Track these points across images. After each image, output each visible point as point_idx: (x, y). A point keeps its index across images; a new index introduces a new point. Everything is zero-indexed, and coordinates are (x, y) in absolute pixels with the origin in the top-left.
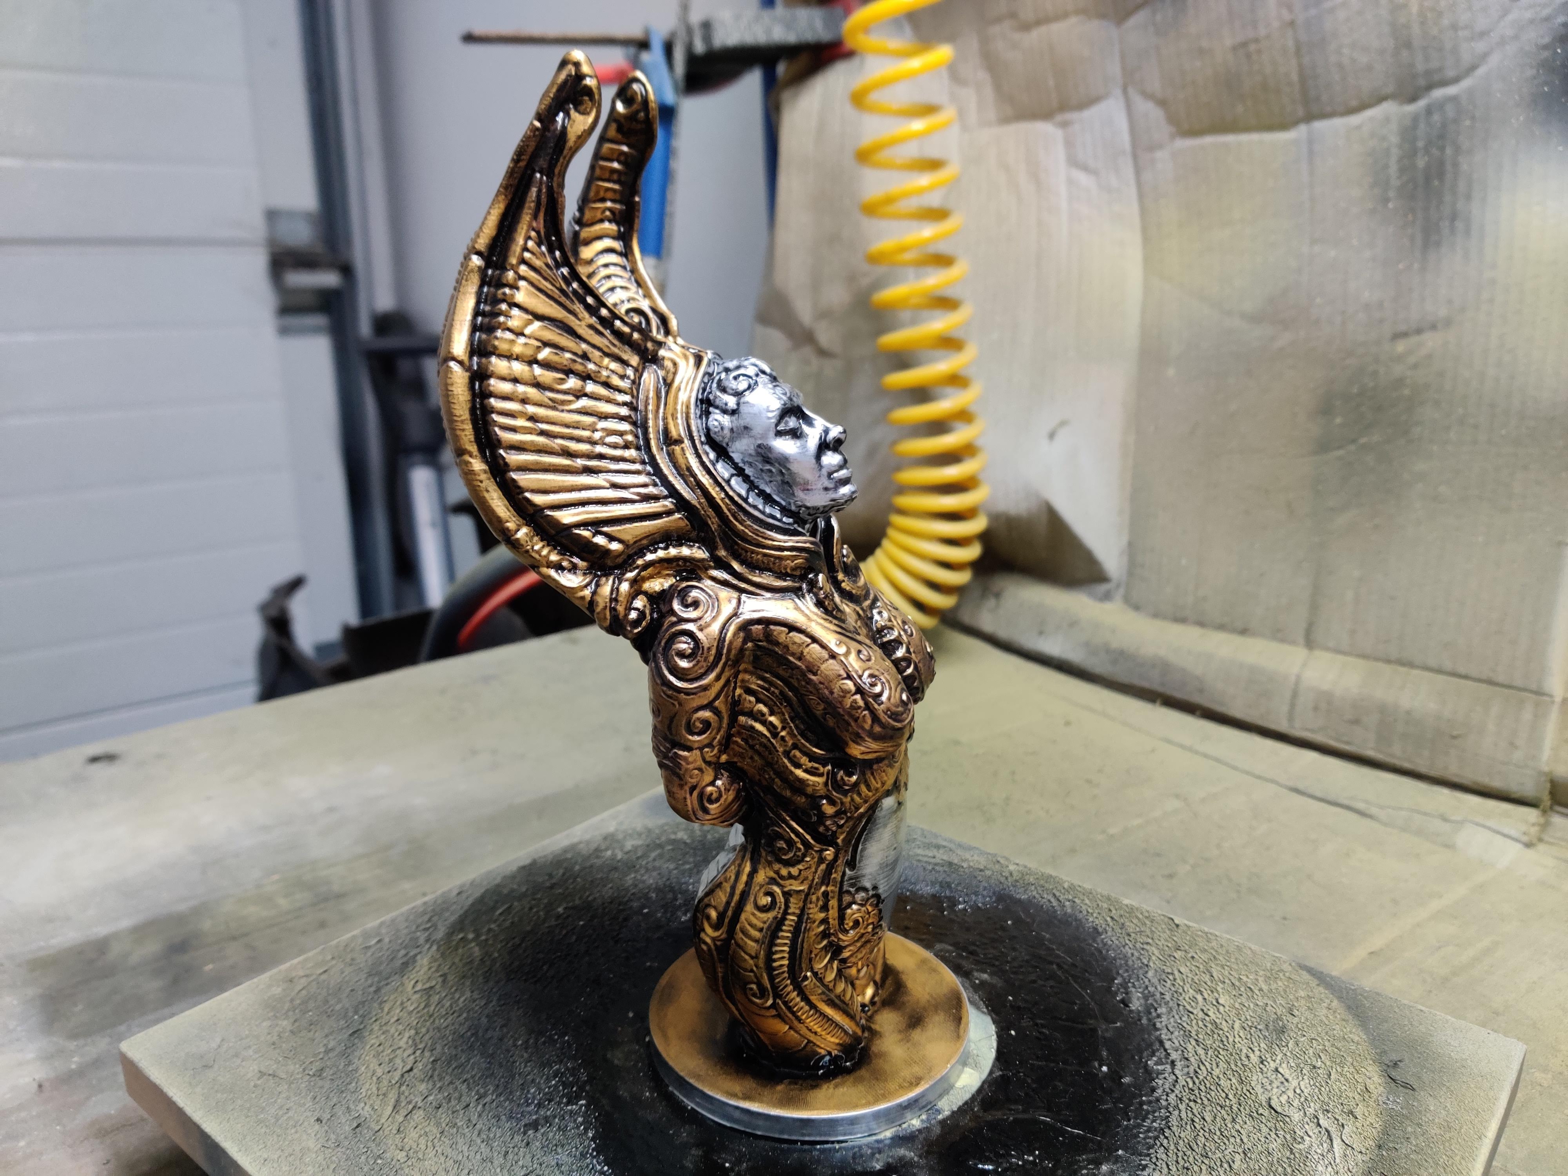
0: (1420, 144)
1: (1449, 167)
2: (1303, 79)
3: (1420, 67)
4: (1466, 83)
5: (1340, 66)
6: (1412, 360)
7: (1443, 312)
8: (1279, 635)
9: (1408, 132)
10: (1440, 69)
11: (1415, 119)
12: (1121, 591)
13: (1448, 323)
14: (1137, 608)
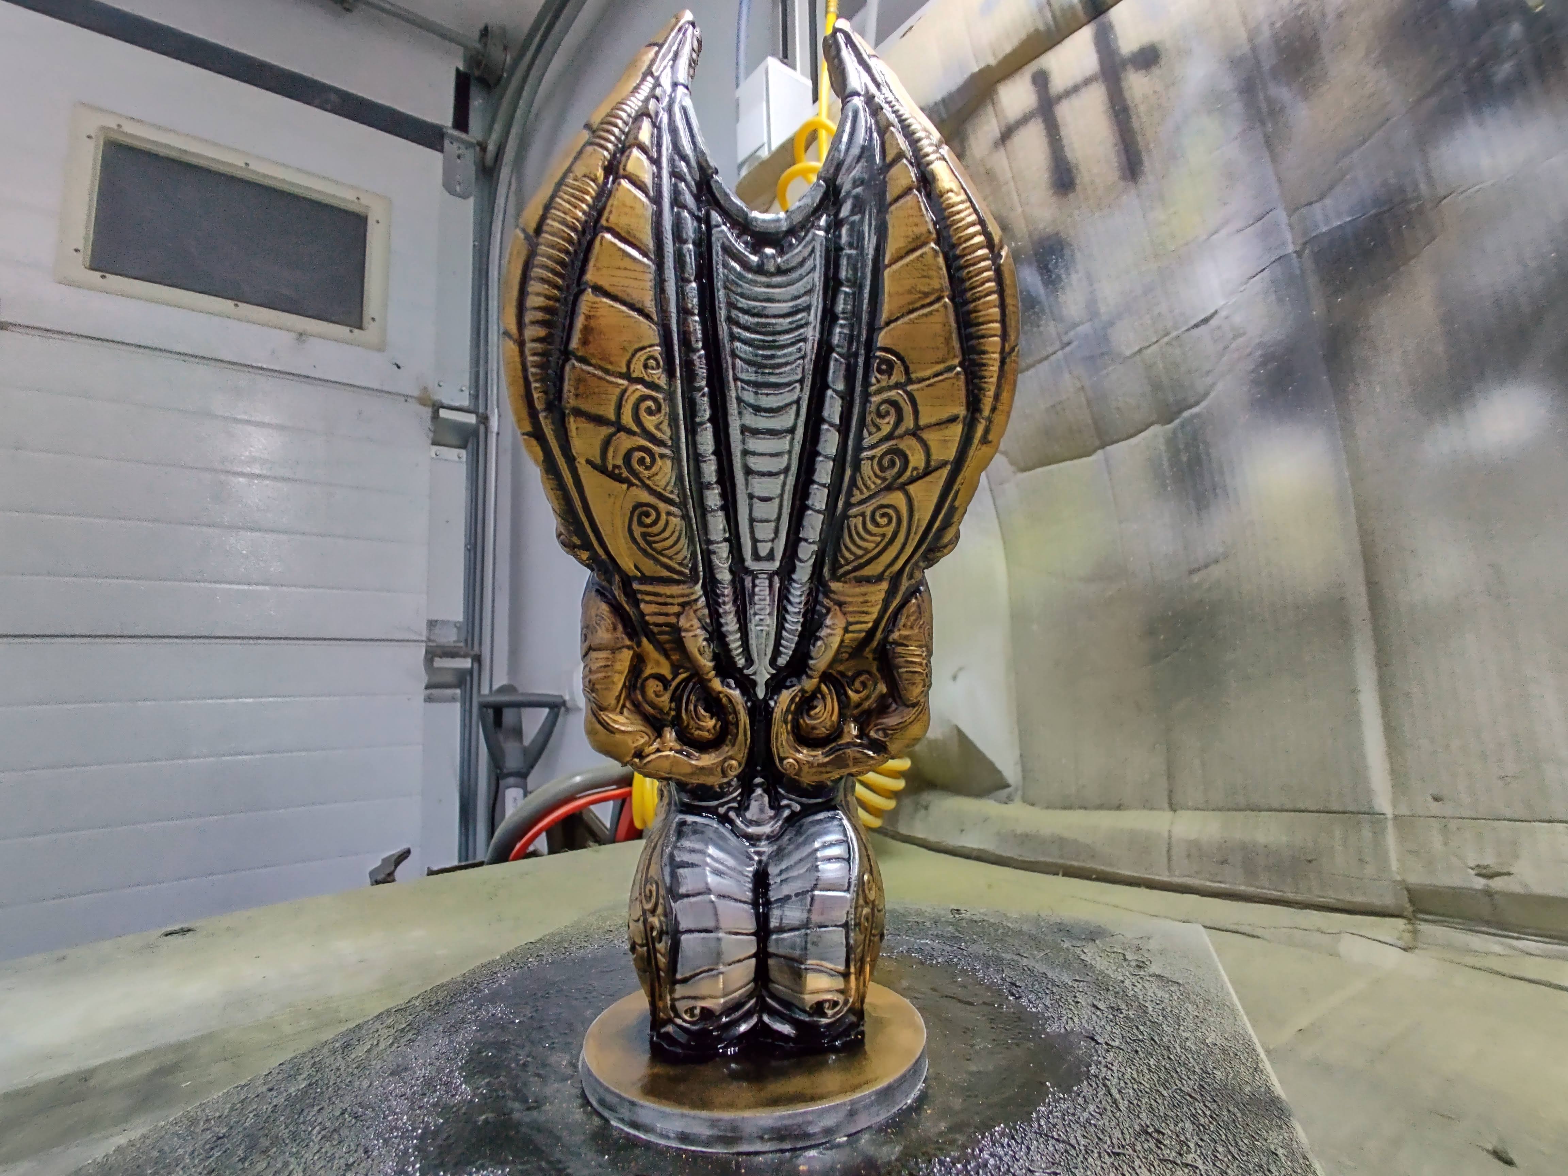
0: (1181, 447)
1: (1204, 457)
2: (1095, 422)
3: (1171, 399)
4: (1203, 404)
5: (1118, 409)
6: (1206, 586)
7: (1221, 550)
8: (1147, 805)
9: (1171, 441)
10: (1185, 399)
11: (1174, 432)
12: (1020, 793)
13: (1226, 556)
14: (1033, 805)
